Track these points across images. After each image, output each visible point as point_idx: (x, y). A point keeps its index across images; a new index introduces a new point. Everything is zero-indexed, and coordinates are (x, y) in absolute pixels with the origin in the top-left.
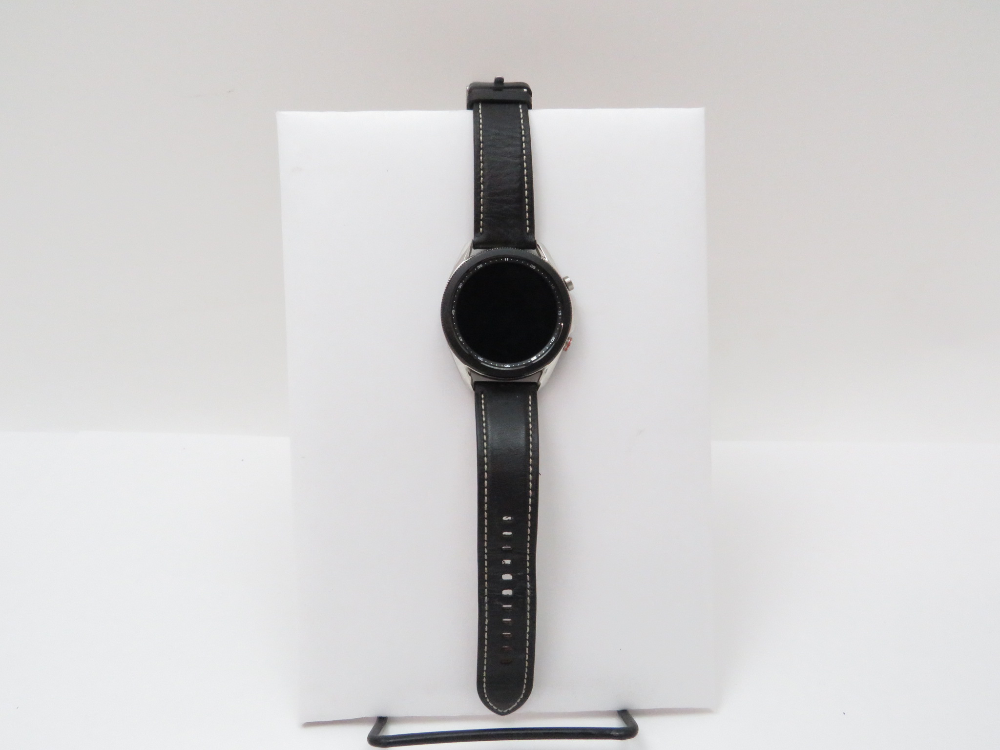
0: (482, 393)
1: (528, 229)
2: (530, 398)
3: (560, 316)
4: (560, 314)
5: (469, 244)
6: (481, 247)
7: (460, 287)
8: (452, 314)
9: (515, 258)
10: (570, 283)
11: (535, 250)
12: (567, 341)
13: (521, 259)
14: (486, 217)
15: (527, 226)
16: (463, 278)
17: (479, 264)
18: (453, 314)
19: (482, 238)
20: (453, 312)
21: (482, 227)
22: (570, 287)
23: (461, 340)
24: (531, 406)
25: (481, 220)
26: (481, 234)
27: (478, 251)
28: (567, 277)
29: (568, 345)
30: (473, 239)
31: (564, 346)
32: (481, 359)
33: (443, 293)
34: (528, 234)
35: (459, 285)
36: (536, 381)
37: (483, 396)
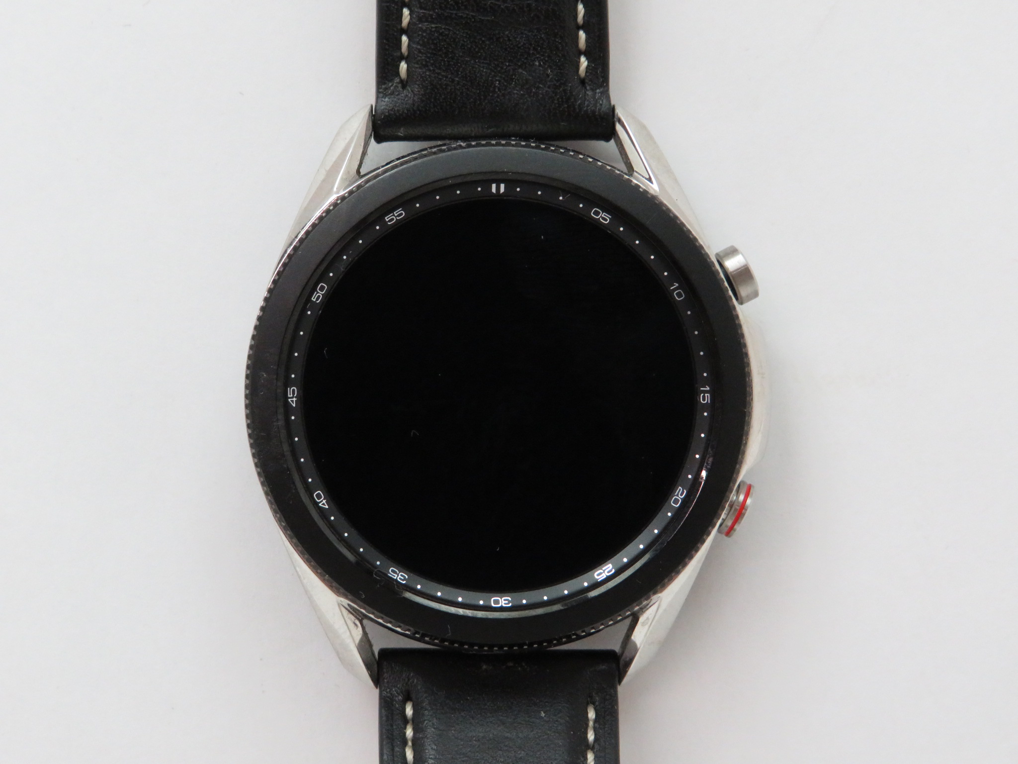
0: (407, 698)
1: (584, 62)
2: (592, 715)
3: (705, 407)
4: (705, 398)
5: (359, 123)
6: (400, 134)
7: (318, 296)
8: (286, 404)
9: (531, 183)
10: (745, 274)
11: (612, 142)
12: (733, 497)
13: (552, 186)
14: (420, 20)
15: (580, 53)
16: (330, 261)
17: (389, 207)
18: (293, 401)
19: (408, 98)
20: (293, 396)
21: (407, 59)
22: (743, 291)
23: (323, 503)
24: (593, 749)
25: (403, 31)
26: (404, 84)
27: (394, 149)
28: (733, 252)
29: (740, 512)
30: (373, 101)
31: (723, 516)
32: (399, 576)
33: (252, 321)
34: (583, 82)
35: (314, 289)
36: (617, 648)
37: (409, 711)
